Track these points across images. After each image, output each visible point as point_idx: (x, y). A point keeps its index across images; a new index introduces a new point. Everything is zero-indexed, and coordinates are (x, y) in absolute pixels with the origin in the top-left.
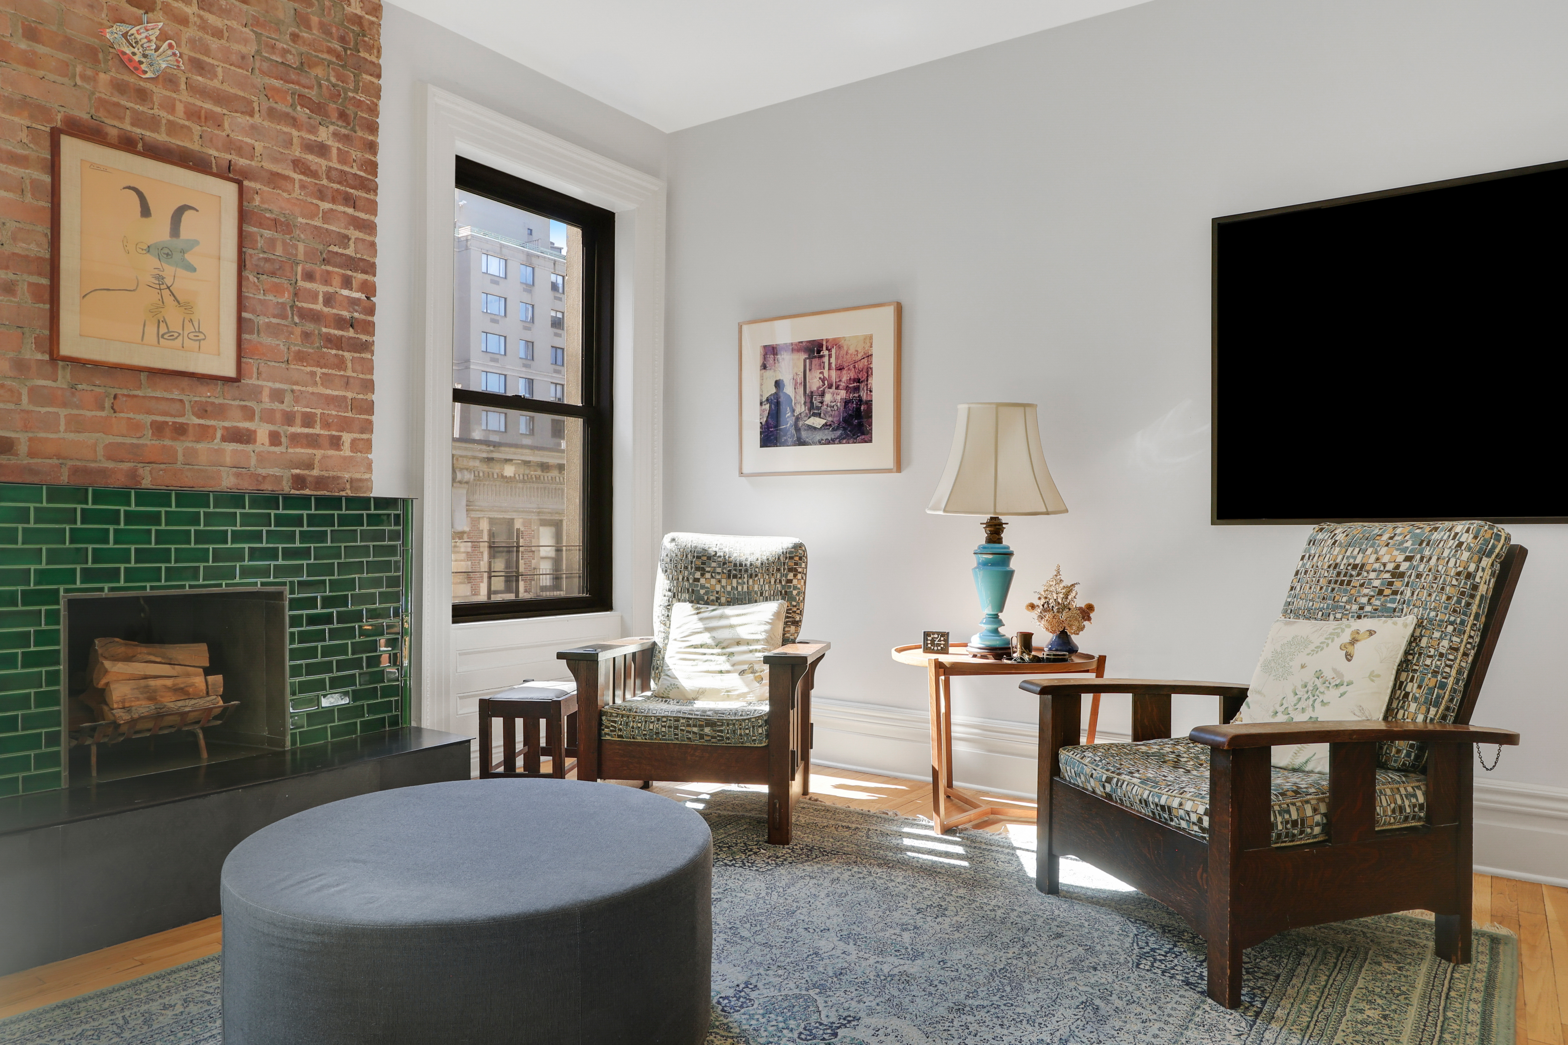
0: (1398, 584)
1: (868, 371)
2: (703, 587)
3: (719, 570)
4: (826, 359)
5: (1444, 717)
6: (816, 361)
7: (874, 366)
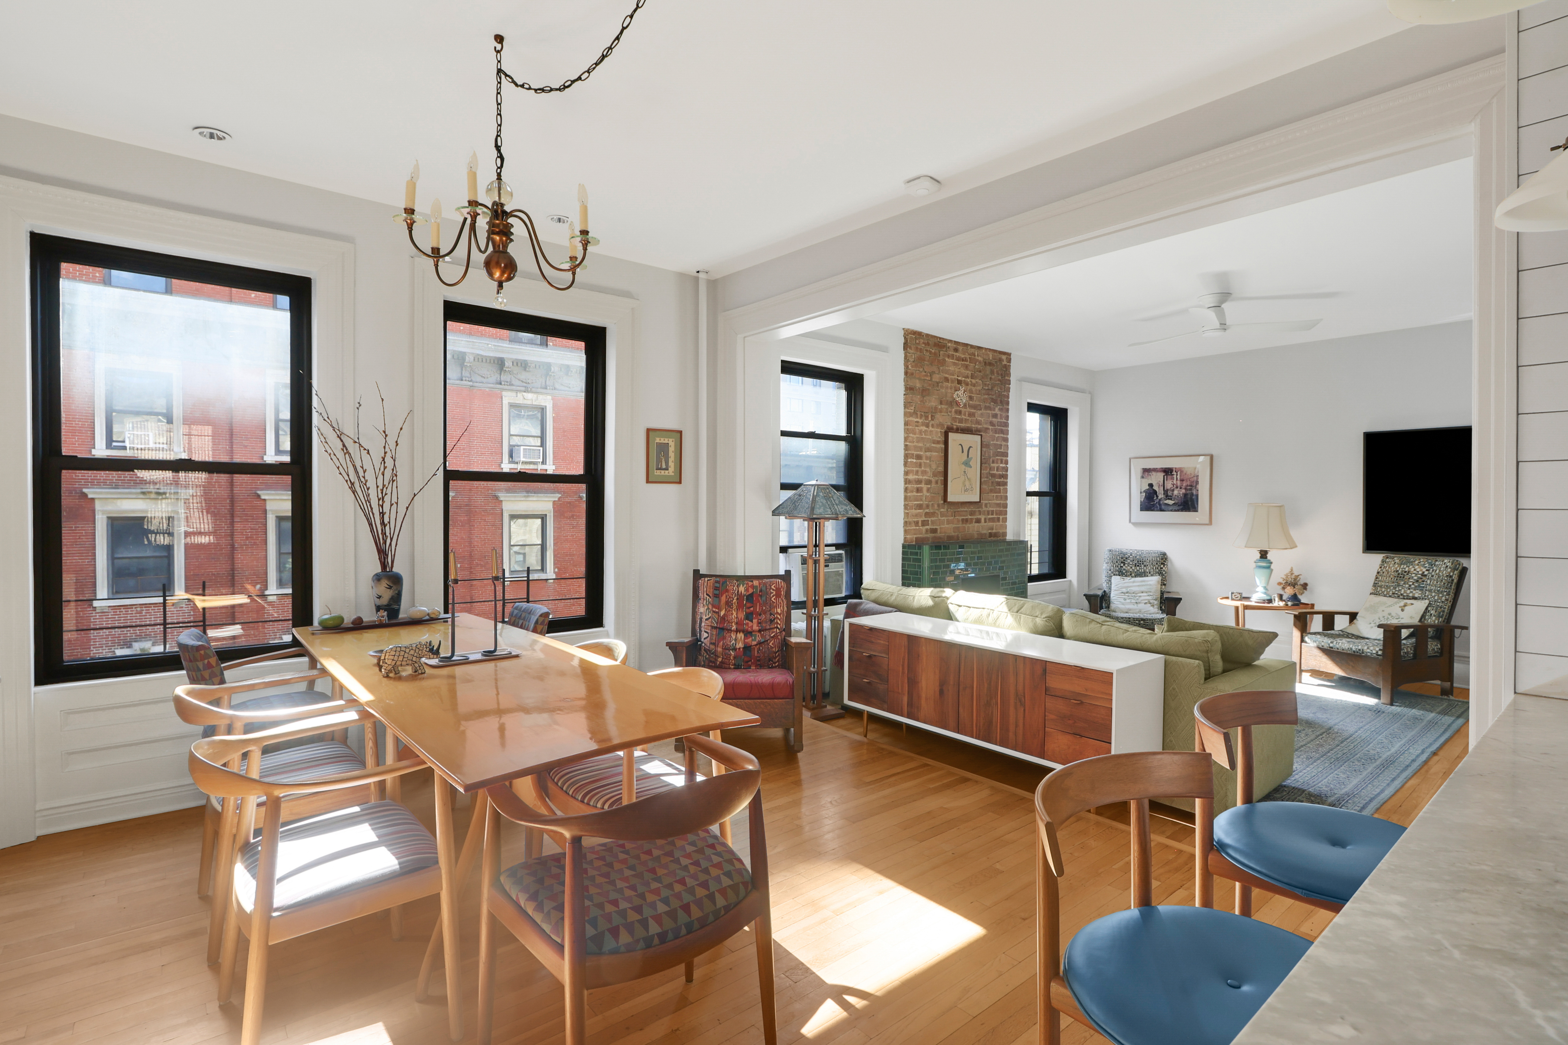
0: (1424, 578)
1: (1197, 482)
2: (1124, 570)
3: (1131, 563)
4: (1175, 476)
5: (1444, 621)
6: (1169, 477)
7: (1199, 480)
